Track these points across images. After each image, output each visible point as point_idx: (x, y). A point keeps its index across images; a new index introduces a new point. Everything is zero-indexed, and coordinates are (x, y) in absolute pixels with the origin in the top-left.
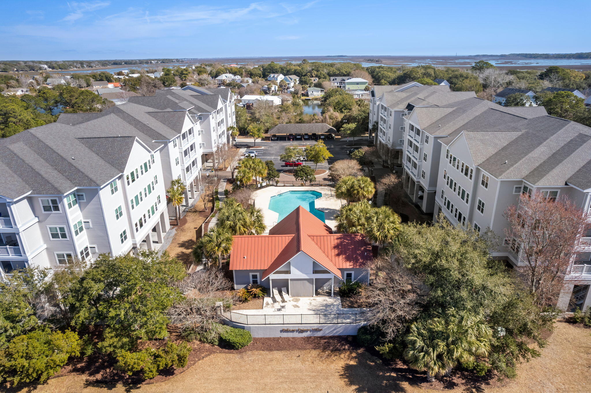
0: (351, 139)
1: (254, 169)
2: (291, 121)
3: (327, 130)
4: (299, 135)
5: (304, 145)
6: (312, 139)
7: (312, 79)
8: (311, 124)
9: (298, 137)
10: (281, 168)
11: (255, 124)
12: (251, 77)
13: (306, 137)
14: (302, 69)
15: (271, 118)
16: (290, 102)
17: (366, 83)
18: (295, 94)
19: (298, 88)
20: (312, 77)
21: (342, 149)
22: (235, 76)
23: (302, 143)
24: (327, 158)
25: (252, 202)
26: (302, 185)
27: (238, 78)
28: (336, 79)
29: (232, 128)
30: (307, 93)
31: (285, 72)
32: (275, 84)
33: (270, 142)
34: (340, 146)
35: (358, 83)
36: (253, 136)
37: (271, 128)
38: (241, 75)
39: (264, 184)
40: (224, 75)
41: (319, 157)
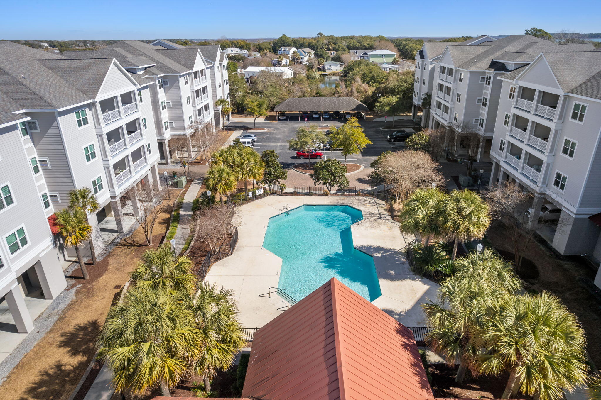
0: (391, 119)
1: (241, 166)
2: (306, 95)
3: (355, 107)
4: (316, 113)
5: (323, 127)
6: (334, 119)
7: (329, 52)
8: (333, 99)
9: (315, 116)
10: (290, 161)
11: (255, 97)
12: (259, 52)
13: (326, 116)
14: (317, 42)
15: (278, 90)
16: (304, 75)
17: (394, 55)
18: (310, 67)
19: (313, 61)
20: (330, 50)
21: (378, 132)
22: (241, 50)
23: (321, 125)
24: (363, 146)
25: (234, 229)
26: (325, 194)
27: (245, 52)
28: (356, 53)
29: (222, 101)
30: (324, 67)
31: (298, 46)
32: (287, 58)
33: (276, 122)
34: (374, 129)
35: (383, 56)
36: (251, 114)
37: (278, 103)
38: (249, 49)
39: (260, 192)
40: (229, 49)
41: (350, 145)
